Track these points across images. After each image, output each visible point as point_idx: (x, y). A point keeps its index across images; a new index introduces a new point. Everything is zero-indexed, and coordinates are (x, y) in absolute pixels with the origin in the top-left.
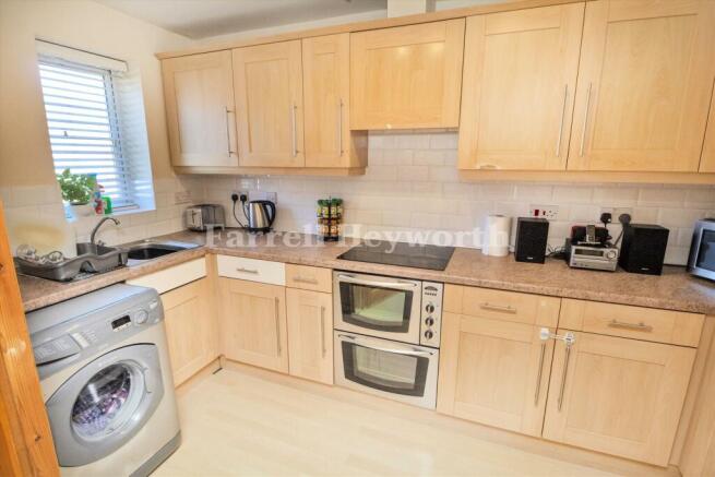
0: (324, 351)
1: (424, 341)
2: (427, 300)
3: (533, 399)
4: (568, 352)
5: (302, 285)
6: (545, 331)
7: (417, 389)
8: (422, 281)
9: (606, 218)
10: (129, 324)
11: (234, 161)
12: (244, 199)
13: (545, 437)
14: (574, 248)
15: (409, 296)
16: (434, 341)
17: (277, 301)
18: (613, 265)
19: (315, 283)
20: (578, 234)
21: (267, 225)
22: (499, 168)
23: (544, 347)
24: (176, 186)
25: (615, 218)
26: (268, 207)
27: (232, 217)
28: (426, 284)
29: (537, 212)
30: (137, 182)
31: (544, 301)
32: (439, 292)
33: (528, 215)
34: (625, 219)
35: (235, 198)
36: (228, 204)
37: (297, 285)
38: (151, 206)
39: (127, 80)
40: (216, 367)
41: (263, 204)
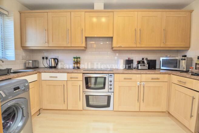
0: (80, 99)
1: (110, 91)
2: (110, 79)
3: (137, 101)
4: (144, 87)
5: (73, 79)
6: (138, 83)
7: (108, 105)
8: (108, 74)
9: (143, 59)
10: (19, 90)
11: (47, 45)
12: (47, 58)
13: (141, 111)
14: (139, 65)
15: (105, 78)
16: (112, 90)
17: (64, 85)
18: (147, 68)
19: (77, 78)
20: (139, 62)
21: (56, 65)
22: (123, 46)
23: (138, 87)
24: (22, 53)
25: (145, 59)
26: (56, 60)
27: (42, 64)
28: (109, 75)
29: (129, 58)
30: (7, 51)
31: (137, 75)
32: (113, 77)
33: (127, 59)
34: (147, 59)
35: (43, 58)
36: (41, 60)
37: (71, 80)
38: (13, 59)
39: (8, 18)
40: (39, 113)
41: (55, 59)
